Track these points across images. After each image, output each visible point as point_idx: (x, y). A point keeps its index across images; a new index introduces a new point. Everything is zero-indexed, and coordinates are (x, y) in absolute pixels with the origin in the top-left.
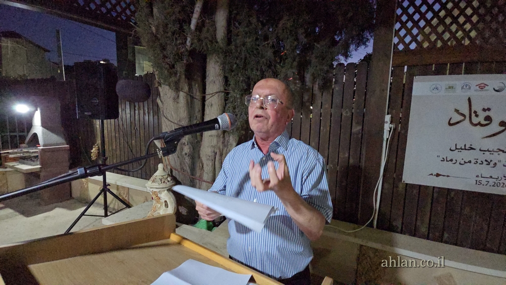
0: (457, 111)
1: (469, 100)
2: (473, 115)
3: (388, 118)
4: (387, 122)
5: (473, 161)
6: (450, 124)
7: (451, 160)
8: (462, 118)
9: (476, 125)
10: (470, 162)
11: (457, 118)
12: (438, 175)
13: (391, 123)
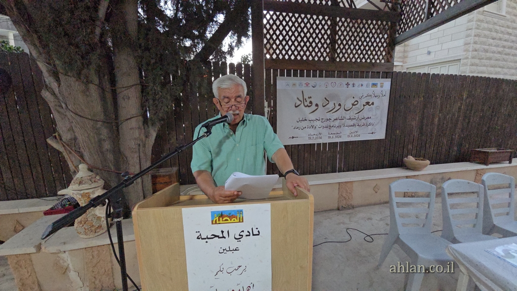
0: (298, 99)
1: (302, 92)
2: (305, 101)
3: (266, 104)
4: (266, 107)
5: (307, 127)
6: (296, 107)
7: (298, 128)
8: (300, 103)
9: (306, 106)
10: (305, 128)
11: (299, 103)
12: (293, 137)
13: (268, 107)
